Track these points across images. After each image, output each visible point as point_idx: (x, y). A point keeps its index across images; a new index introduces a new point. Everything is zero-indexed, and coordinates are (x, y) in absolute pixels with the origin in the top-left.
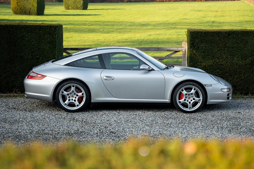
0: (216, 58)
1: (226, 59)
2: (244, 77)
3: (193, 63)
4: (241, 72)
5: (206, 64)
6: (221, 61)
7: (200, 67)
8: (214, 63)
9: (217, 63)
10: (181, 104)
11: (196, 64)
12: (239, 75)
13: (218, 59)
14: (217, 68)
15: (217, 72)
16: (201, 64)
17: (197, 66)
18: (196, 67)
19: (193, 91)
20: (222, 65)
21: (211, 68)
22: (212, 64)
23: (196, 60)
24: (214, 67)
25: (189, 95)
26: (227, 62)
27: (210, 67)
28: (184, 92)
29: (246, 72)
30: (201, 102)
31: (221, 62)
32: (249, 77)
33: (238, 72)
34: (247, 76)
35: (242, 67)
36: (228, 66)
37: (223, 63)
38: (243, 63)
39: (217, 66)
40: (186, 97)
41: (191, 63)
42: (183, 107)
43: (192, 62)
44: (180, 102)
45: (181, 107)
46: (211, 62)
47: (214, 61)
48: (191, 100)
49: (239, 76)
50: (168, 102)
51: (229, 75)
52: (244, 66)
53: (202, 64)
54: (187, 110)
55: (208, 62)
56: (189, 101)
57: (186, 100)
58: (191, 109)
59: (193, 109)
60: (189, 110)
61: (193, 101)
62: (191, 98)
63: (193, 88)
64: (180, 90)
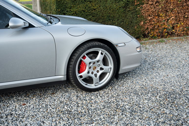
0: (88, 2)
1: (98, 2)
2: (118, 22)
3: (61, 9)
4: (114, 17)
5: (77, 9)
6: (94, 5)
7: (70, 14)
8: (86, 8)
9: (89, 7)
10: (83, 80)
11: (65, 11)
12: (113, 20)
13: (90, 3)
14: (89, 14)
15: (90, 19)
16: (70, 10)
17: (66, 12)
18: (64, 14)
19: (100, 57)
20: (94, 10)
21: (83, 15)
22: (84, 9)
23: (65, 5)
24: (86, 12)
25: (94, 63)
26: (100, 6)
27: (81, 13)
28: (87, 60)
29: (119, 16)
30: (111, 72)
31: (93, 7)
32: (122, 22)
33: (111, 17)
34: (121, 21)
35: (115, 11)
36: (101, 11)
37: (95, 7)
38: (117, 6)
39: (89, 12)
40: (90, 68)
41: (59, 9)
42: (85, 83)
43: (60, 7)
44: (81, 77)
45: (83, 84)
46: (82, 7)
47: (86, 5)
48: (98, 71)
49: (112, 22)
50: (63, 80)
51: (103, 22)
52: (117, 9)
53: (72, 10)
54: (92, 86)
55: (78, 7)
56: (95, 72)
57: (91, 72)
58: (98, 85)
59: (100, 84)
60: (94, 86)
61: (101, 72)
62: (97, 67)
63: (100, 51)
64: (81, 58)
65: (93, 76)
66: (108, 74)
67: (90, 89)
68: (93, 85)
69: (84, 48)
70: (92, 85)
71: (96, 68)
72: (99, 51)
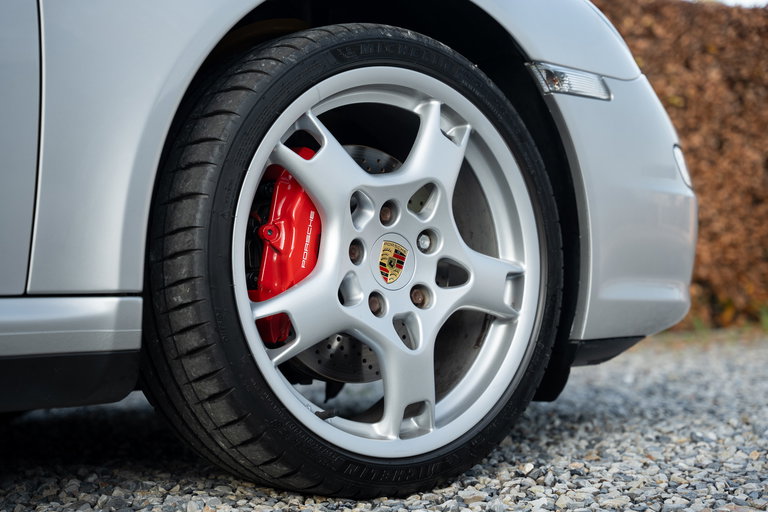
40: (356, 249)
48: (420, 296)
56: (397, 302)
57: (360, 296)
58: (422, 431)
59: (440, 423)
60: (393, 437)
61: (445, 302)
62: (413, 257)
63: (426, 108)
64: (273, 139)
65: (382, 329)
66: (496, 334)
67: (362, 465)
68: (377, 428)
69: (306, 50)
70: (375, 426)
71: (400, 264)
72: (417, 110)
